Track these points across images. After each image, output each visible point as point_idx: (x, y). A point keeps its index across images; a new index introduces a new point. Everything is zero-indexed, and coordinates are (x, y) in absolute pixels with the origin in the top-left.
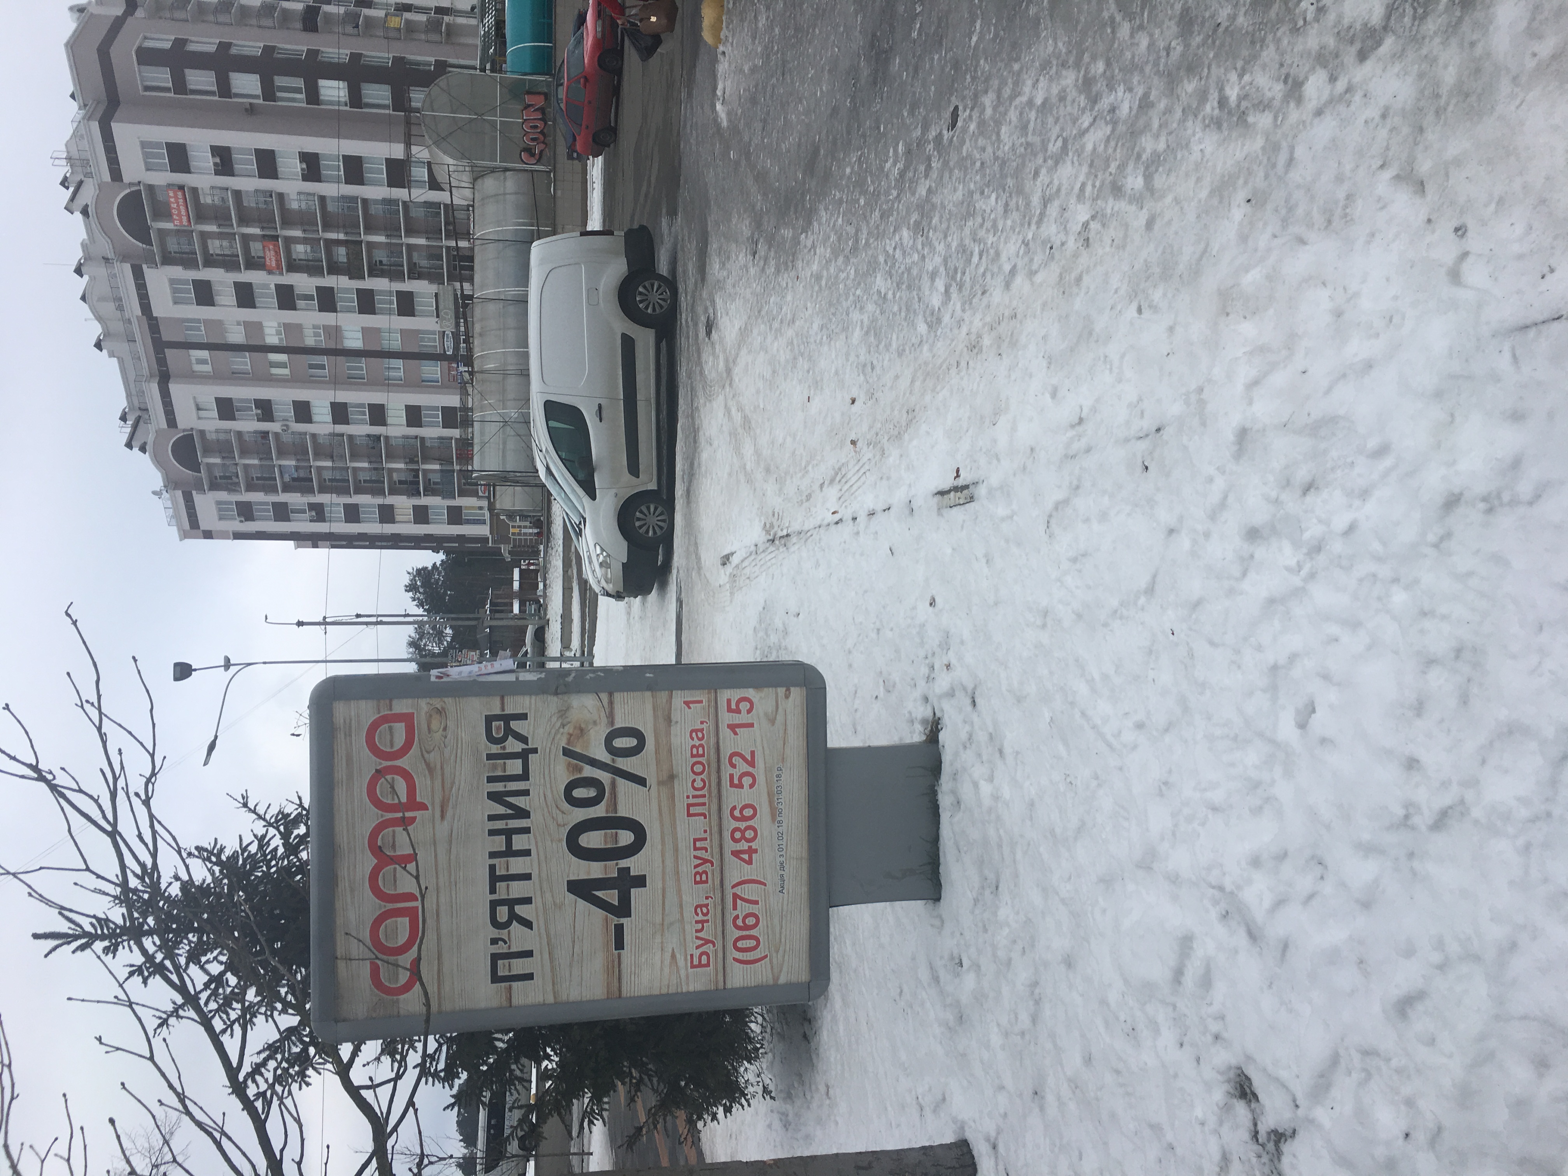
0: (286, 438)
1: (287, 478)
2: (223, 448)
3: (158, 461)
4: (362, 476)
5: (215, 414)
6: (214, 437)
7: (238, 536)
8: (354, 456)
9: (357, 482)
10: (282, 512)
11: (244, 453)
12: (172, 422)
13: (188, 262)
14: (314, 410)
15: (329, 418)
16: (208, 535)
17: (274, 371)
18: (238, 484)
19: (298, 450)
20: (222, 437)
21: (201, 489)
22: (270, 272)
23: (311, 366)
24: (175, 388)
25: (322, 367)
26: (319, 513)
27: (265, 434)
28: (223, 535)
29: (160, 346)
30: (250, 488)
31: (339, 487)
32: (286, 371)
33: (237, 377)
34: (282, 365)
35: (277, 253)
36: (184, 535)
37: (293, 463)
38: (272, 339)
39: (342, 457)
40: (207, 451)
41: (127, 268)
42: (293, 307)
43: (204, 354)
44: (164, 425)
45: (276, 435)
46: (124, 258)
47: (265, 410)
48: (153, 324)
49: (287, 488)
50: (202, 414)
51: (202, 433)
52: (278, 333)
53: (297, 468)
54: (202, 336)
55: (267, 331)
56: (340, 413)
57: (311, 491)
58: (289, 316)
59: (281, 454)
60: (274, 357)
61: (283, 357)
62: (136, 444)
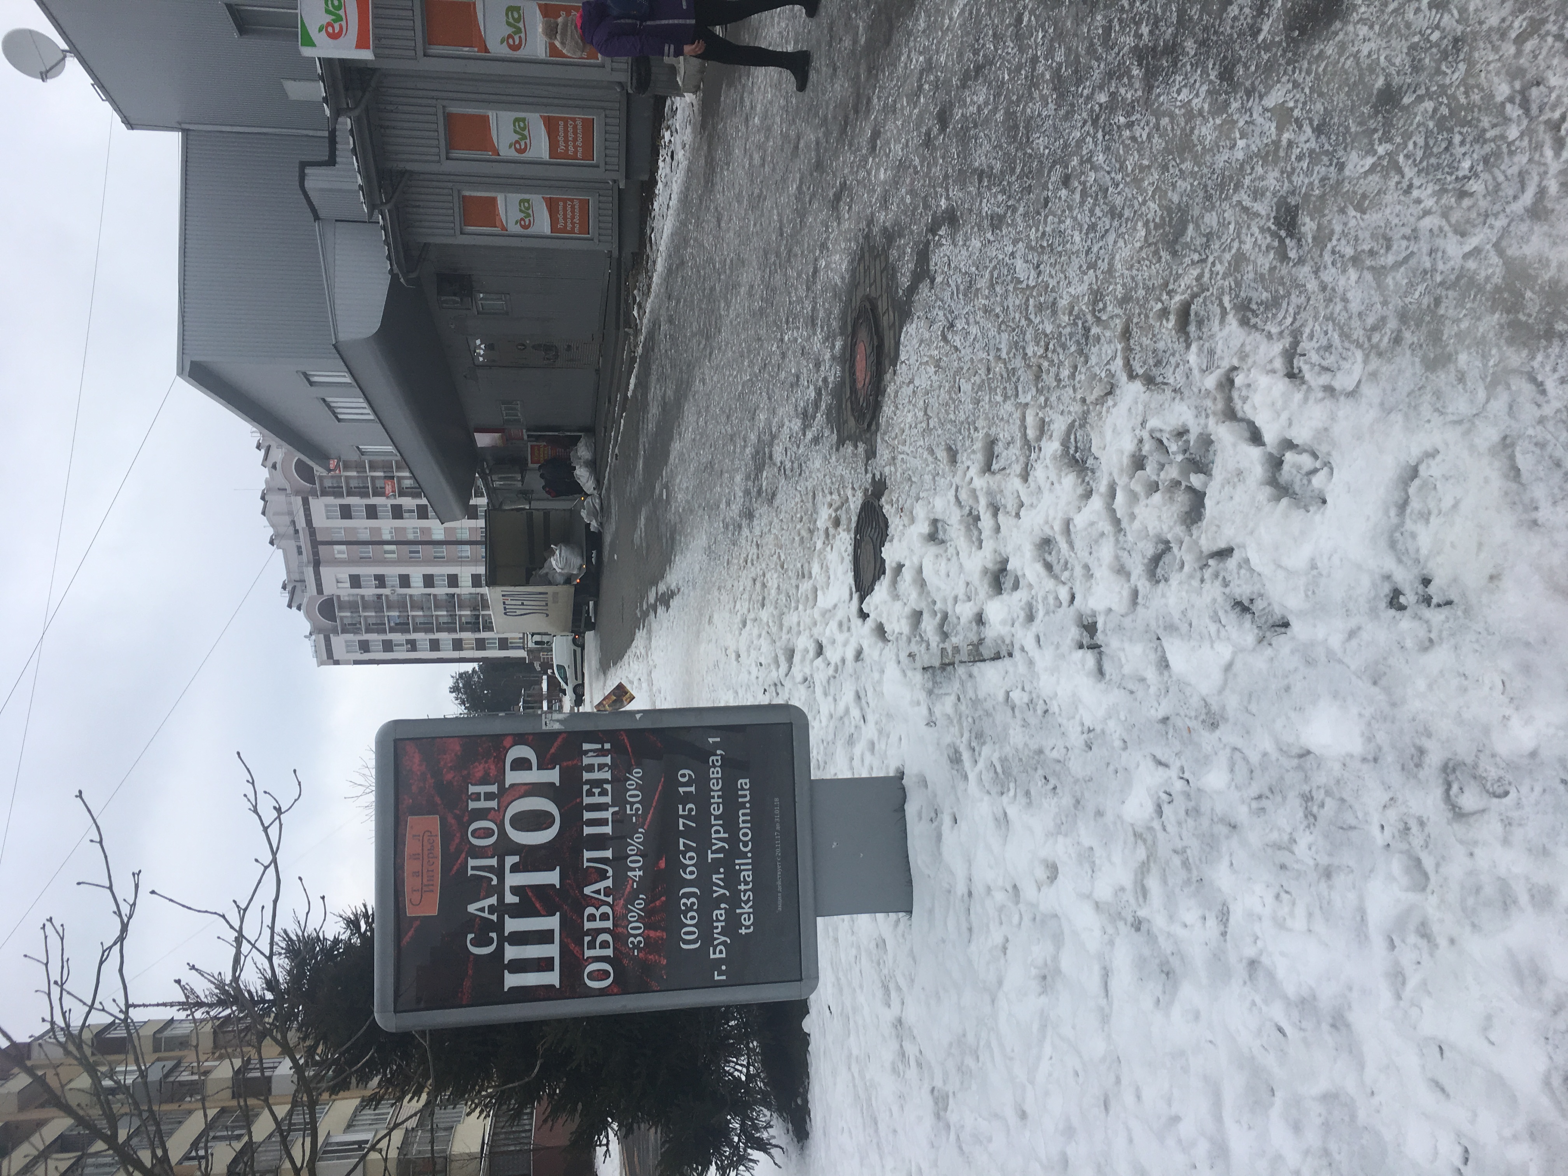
0: (393, 598)
1: (392, 624)
2: (353, 606)
3: (309, 616)
4: (441, 620)
5: (348, 585)
6: (346, 599)
7: (356, 662)
8: (437, 607)
9: (438, 624)
10: (388, 646)
11: (365, 608)
12: (320, 591)
13: (338, 494)
14: (412, 580)
15: (422, 584)
16: (337, 663)
17: (387, 556)
18: (360, 629)
19: (401, 605)
20: (351, 599)
21: (336, 633)
22: (388, 497)
23: (411, 552)
24: (323, 570)
25: (418, 552)
26: (413, 645)
27: (379, 597)
28: (347, 663)
29: (315, 544)
30: (368, 631)
31: (427, 628)
32: (395, 556)
33: (364, 560)
34: (393, 552)
35: (393, 487)
36: (321, 663)
37: (397, 614)
38: (387, 537)
39: (430, 608)
40: (341, 608)
41: (299, 500)
42: (401, 518)
43: (344, 547)
44: (315, 592)
45: (387, 596)
46: (297, 493)
47: (381, 581)
48: (312, 530)
49: (392, 630)
50: (340, 585)
51: (339, 597)
52: (391, 532)
53: (399, 617)
54: (342, 536)
55: (383, 531)
56: (429, 581)
57: (408, 631)
58: (398, 523)
59: (389, 608)
60: (388, 547)
61: (393, 547)
62: (295, 605)
